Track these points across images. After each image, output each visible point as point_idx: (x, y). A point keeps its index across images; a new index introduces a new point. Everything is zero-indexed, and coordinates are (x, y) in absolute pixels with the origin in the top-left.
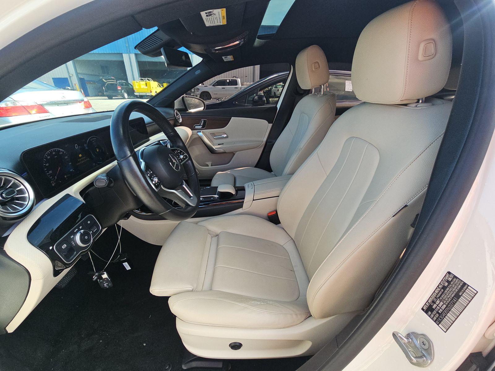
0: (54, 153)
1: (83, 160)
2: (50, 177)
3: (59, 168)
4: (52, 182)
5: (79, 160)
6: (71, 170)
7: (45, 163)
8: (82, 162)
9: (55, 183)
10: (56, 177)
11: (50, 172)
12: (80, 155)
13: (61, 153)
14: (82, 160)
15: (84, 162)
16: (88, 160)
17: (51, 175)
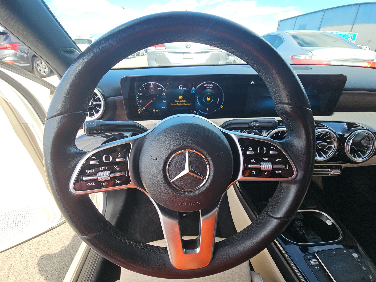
0: (151, 86)
1: (183, 103)
2: (139, 105)
3: (151, 101)
4: (139, 110)
5: (176, 101)
6: (163, 107)
7: (139, 92)
8: (180, 105)
9: (141, 112)
10: (144, 108)
11: (141, 101)
12: (181, 97)
13: (160, 89)
14: (180, 103)
15: (181, 105)
16: (189, 105)
17: (140, 104)
